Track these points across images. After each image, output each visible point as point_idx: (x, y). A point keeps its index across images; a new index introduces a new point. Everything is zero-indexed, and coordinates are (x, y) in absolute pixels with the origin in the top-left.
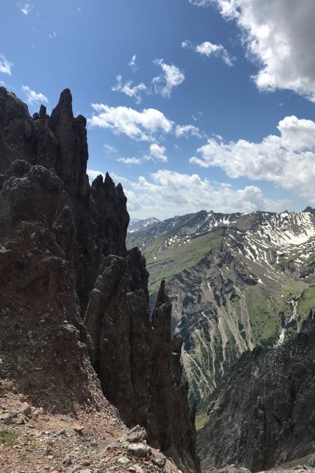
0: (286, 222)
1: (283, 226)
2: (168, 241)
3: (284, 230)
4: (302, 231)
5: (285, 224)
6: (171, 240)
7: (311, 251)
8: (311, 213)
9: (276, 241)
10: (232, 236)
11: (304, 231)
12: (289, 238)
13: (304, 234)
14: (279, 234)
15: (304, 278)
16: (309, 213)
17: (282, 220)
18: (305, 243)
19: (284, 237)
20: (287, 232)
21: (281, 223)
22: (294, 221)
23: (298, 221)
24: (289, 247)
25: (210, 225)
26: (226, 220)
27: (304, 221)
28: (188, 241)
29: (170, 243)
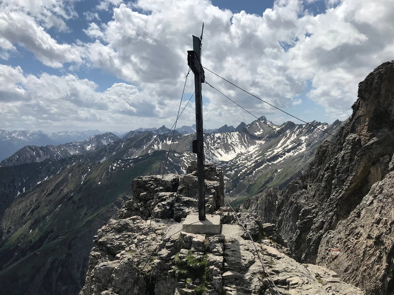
0: (219, 141)
1: (216, 144)
2: (112, 166)
3: (217, 148)
4: (232, 148)
5: (218, 143)
6: (115, 165)
7: (236, 168)
8: (239, 132)
9: (209, 159)
10: (170, 159)
11: (233, 148)
12: (221, 155)
13: (233, 152)
14: (213, 152)
15: (229, 192)
16: (238, 133)
17: (216, 139)
18: (233, 160)
19: (217, 154)
20: (219, 150)
21: (215, 142)
22: (225, 140)
23: (229, 140)
24: (220, 164)
25: (155, 146)
26: (169, 140)
27: (234, 140)
28: (131, 165)
29: (114, 168)
